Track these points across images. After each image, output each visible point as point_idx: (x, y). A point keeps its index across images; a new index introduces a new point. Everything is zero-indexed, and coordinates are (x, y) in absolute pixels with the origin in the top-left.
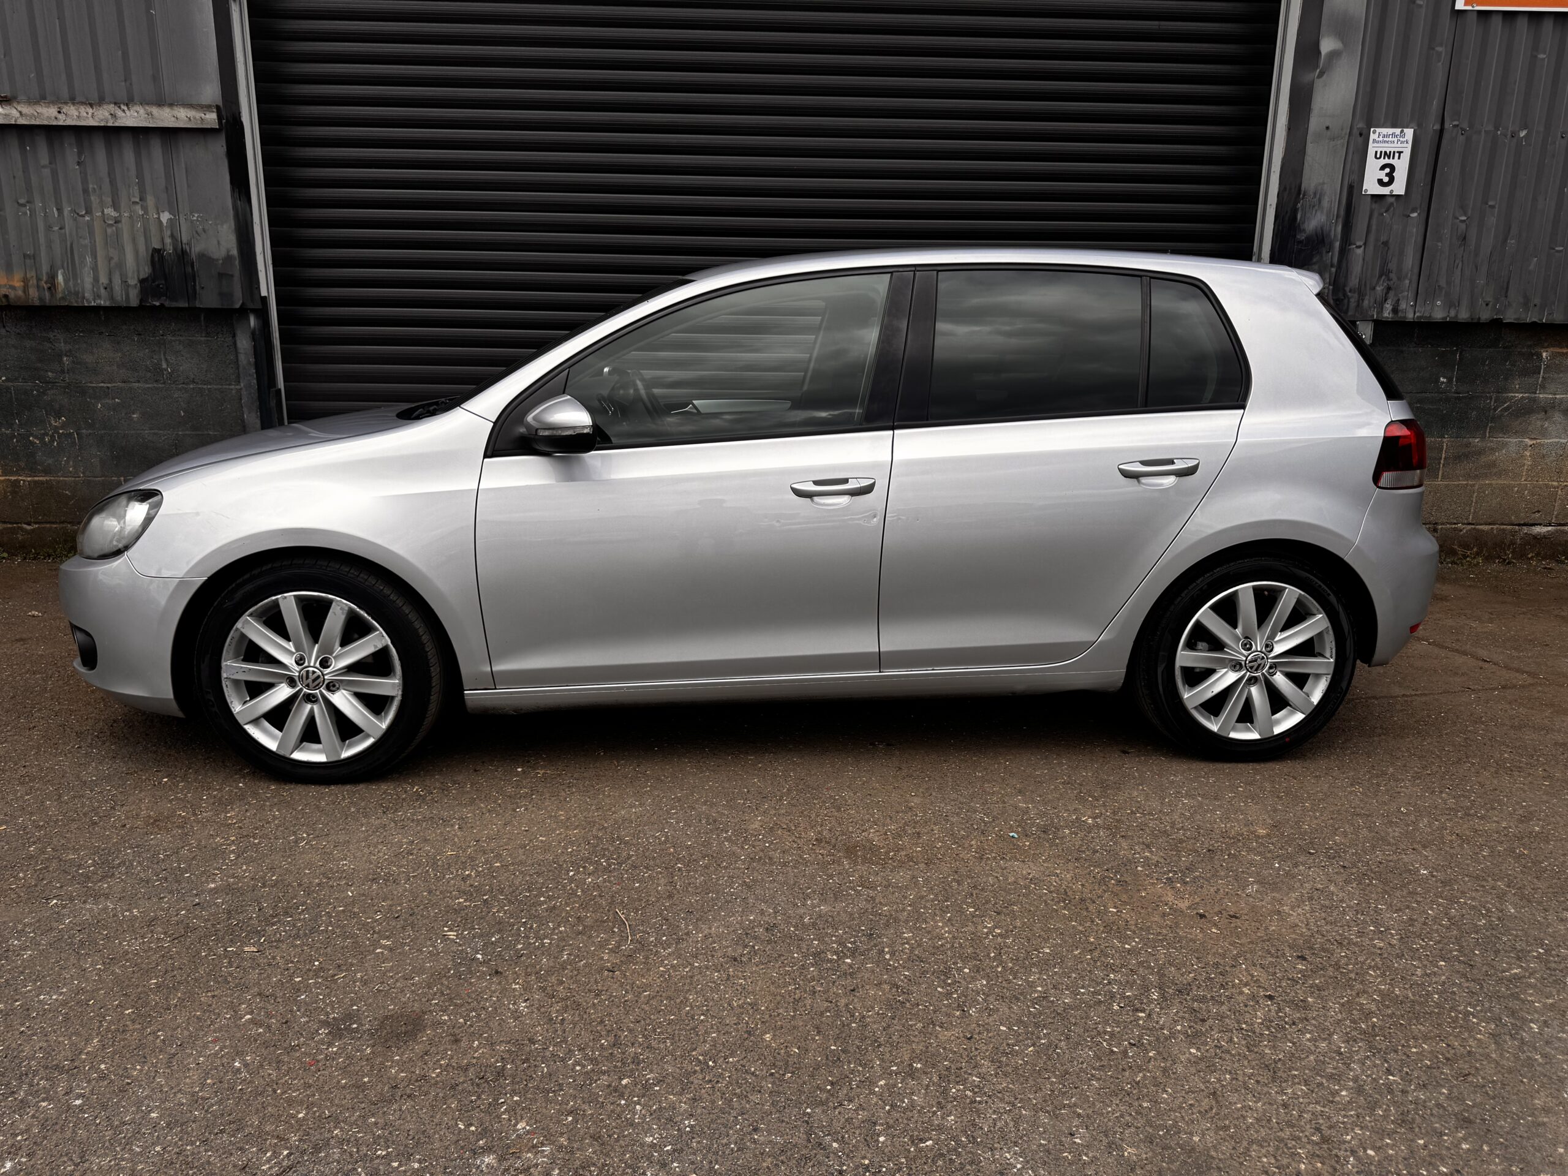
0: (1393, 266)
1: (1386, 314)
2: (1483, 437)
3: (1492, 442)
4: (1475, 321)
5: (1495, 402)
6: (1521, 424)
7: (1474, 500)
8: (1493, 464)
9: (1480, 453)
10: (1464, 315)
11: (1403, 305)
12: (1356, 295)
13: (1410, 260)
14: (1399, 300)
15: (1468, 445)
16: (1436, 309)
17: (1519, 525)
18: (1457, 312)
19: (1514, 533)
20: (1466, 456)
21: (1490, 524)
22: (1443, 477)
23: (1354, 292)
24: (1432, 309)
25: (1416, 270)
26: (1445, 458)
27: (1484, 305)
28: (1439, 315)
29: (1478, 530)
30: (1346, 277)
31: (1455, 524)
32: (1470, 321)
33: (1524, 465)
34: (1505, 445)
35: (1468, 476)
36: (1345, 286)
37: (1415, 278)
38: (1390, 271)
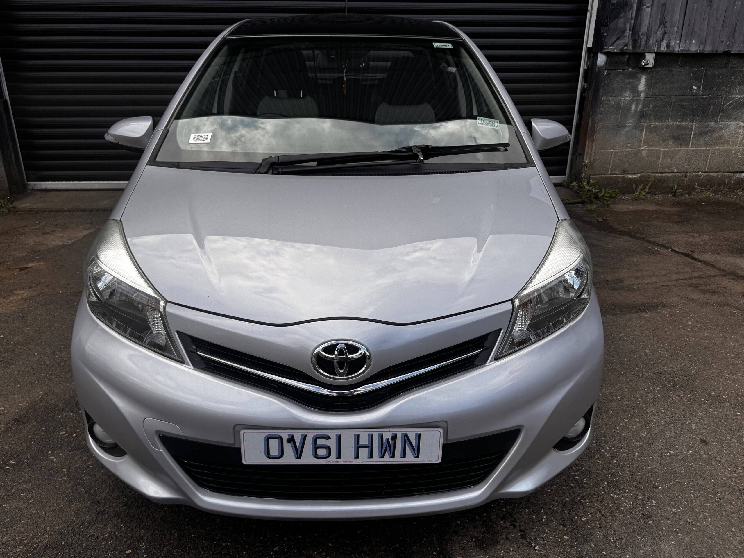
0: (667, 19)
1: (663, 48)
2: (716, 122)
3: (721, 124)
4: (714, 52)
5: (724, 100)
6: (738, 113)
7: (709, 159)
8: (721, 137)
9: (714, 131)
10: (708, 49)
11: (673, 44)
12: (645, 37)
13: (677, 16)
14: (670, 40)
15: (707, 126)
16: (692, 45)
17: (734, 172)
18: (704, 47)
19: (730, 177)
20: (706, 133)
21: (717, 172)
22: (692, 146)
23: (644, 35)
24: (690, 45)
25: (681, 22)
26: (694, 134)
27: (720, 42)
28: (693, 49)
29: (710, 176)
30: (640, 26)
31: (697, 172)
32: (711, 52)
33: (738, 138)
34: (728, 126)
35: (706, 145)
36: (639, 31)
37: (681, 26)
38: (666, 22)
